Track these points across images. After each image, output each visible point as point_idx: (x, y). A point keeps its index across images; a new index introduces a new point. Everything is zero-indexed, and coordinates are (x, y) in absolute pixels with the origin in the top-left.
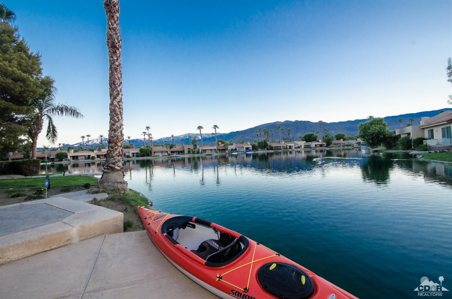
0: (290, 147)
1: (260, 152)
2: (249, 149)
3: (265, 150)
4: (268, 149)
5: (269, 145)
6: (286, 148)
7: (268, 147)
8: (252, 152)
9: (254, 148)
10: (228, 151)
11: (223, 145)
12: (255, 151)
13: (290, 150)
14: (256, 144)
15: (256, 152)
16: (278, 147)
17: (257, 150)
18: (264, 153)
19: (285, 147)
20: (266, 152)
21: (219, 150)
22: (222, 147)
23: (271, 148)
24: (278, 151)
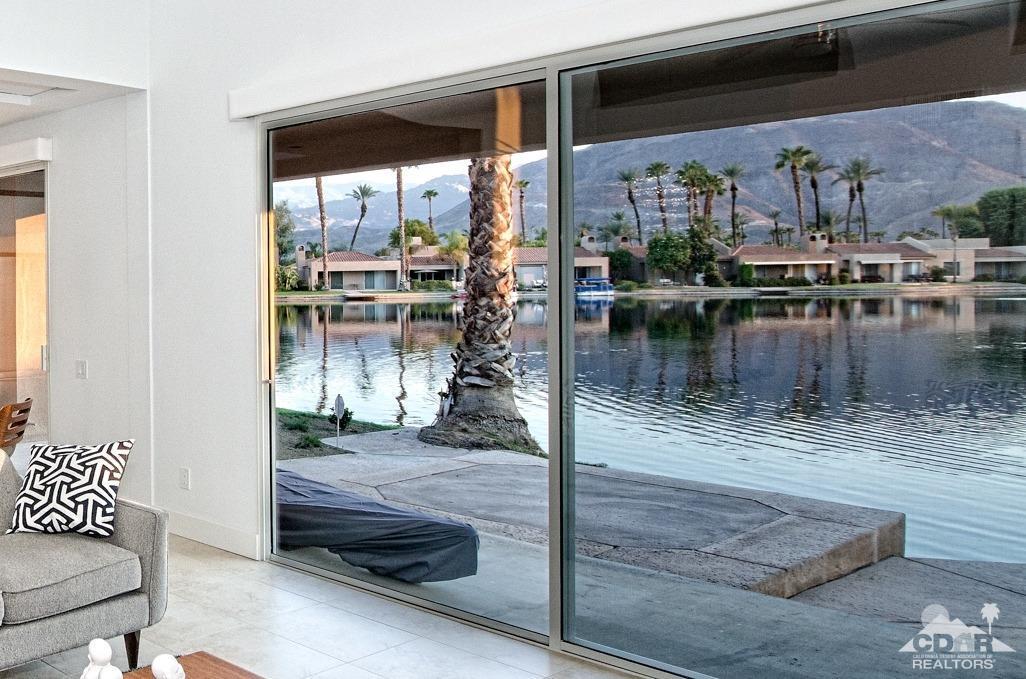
0: (872, 274)
1: (662, 293)
2: (593, 275)
3: (694, 284)
4: (711, 281)
5: (719, 257)
6: (844, 276)
7: (716, 266)
8: (610, 295)
9: (623, 269)
10: (462, 284)
11: (432, 252)
12: (628, 289)
13: (871, 290)
14: (638, 249)
15: (638, 294)
16: (785, 267)
17: (642, 283)
18: (687, 299)
19: (835, 272)
20: (697, 293)
21: (413, 275)
22: (428, 261)
23: (737, 275)
24: (784, 293)
